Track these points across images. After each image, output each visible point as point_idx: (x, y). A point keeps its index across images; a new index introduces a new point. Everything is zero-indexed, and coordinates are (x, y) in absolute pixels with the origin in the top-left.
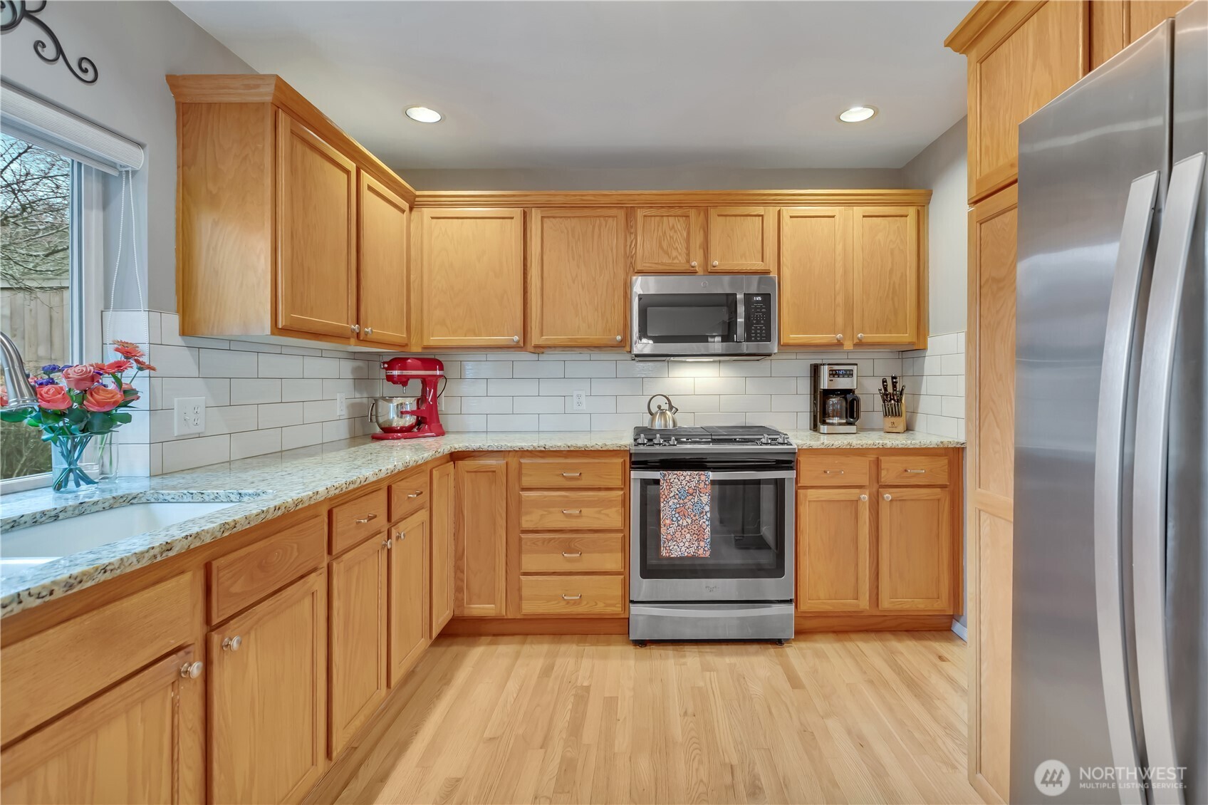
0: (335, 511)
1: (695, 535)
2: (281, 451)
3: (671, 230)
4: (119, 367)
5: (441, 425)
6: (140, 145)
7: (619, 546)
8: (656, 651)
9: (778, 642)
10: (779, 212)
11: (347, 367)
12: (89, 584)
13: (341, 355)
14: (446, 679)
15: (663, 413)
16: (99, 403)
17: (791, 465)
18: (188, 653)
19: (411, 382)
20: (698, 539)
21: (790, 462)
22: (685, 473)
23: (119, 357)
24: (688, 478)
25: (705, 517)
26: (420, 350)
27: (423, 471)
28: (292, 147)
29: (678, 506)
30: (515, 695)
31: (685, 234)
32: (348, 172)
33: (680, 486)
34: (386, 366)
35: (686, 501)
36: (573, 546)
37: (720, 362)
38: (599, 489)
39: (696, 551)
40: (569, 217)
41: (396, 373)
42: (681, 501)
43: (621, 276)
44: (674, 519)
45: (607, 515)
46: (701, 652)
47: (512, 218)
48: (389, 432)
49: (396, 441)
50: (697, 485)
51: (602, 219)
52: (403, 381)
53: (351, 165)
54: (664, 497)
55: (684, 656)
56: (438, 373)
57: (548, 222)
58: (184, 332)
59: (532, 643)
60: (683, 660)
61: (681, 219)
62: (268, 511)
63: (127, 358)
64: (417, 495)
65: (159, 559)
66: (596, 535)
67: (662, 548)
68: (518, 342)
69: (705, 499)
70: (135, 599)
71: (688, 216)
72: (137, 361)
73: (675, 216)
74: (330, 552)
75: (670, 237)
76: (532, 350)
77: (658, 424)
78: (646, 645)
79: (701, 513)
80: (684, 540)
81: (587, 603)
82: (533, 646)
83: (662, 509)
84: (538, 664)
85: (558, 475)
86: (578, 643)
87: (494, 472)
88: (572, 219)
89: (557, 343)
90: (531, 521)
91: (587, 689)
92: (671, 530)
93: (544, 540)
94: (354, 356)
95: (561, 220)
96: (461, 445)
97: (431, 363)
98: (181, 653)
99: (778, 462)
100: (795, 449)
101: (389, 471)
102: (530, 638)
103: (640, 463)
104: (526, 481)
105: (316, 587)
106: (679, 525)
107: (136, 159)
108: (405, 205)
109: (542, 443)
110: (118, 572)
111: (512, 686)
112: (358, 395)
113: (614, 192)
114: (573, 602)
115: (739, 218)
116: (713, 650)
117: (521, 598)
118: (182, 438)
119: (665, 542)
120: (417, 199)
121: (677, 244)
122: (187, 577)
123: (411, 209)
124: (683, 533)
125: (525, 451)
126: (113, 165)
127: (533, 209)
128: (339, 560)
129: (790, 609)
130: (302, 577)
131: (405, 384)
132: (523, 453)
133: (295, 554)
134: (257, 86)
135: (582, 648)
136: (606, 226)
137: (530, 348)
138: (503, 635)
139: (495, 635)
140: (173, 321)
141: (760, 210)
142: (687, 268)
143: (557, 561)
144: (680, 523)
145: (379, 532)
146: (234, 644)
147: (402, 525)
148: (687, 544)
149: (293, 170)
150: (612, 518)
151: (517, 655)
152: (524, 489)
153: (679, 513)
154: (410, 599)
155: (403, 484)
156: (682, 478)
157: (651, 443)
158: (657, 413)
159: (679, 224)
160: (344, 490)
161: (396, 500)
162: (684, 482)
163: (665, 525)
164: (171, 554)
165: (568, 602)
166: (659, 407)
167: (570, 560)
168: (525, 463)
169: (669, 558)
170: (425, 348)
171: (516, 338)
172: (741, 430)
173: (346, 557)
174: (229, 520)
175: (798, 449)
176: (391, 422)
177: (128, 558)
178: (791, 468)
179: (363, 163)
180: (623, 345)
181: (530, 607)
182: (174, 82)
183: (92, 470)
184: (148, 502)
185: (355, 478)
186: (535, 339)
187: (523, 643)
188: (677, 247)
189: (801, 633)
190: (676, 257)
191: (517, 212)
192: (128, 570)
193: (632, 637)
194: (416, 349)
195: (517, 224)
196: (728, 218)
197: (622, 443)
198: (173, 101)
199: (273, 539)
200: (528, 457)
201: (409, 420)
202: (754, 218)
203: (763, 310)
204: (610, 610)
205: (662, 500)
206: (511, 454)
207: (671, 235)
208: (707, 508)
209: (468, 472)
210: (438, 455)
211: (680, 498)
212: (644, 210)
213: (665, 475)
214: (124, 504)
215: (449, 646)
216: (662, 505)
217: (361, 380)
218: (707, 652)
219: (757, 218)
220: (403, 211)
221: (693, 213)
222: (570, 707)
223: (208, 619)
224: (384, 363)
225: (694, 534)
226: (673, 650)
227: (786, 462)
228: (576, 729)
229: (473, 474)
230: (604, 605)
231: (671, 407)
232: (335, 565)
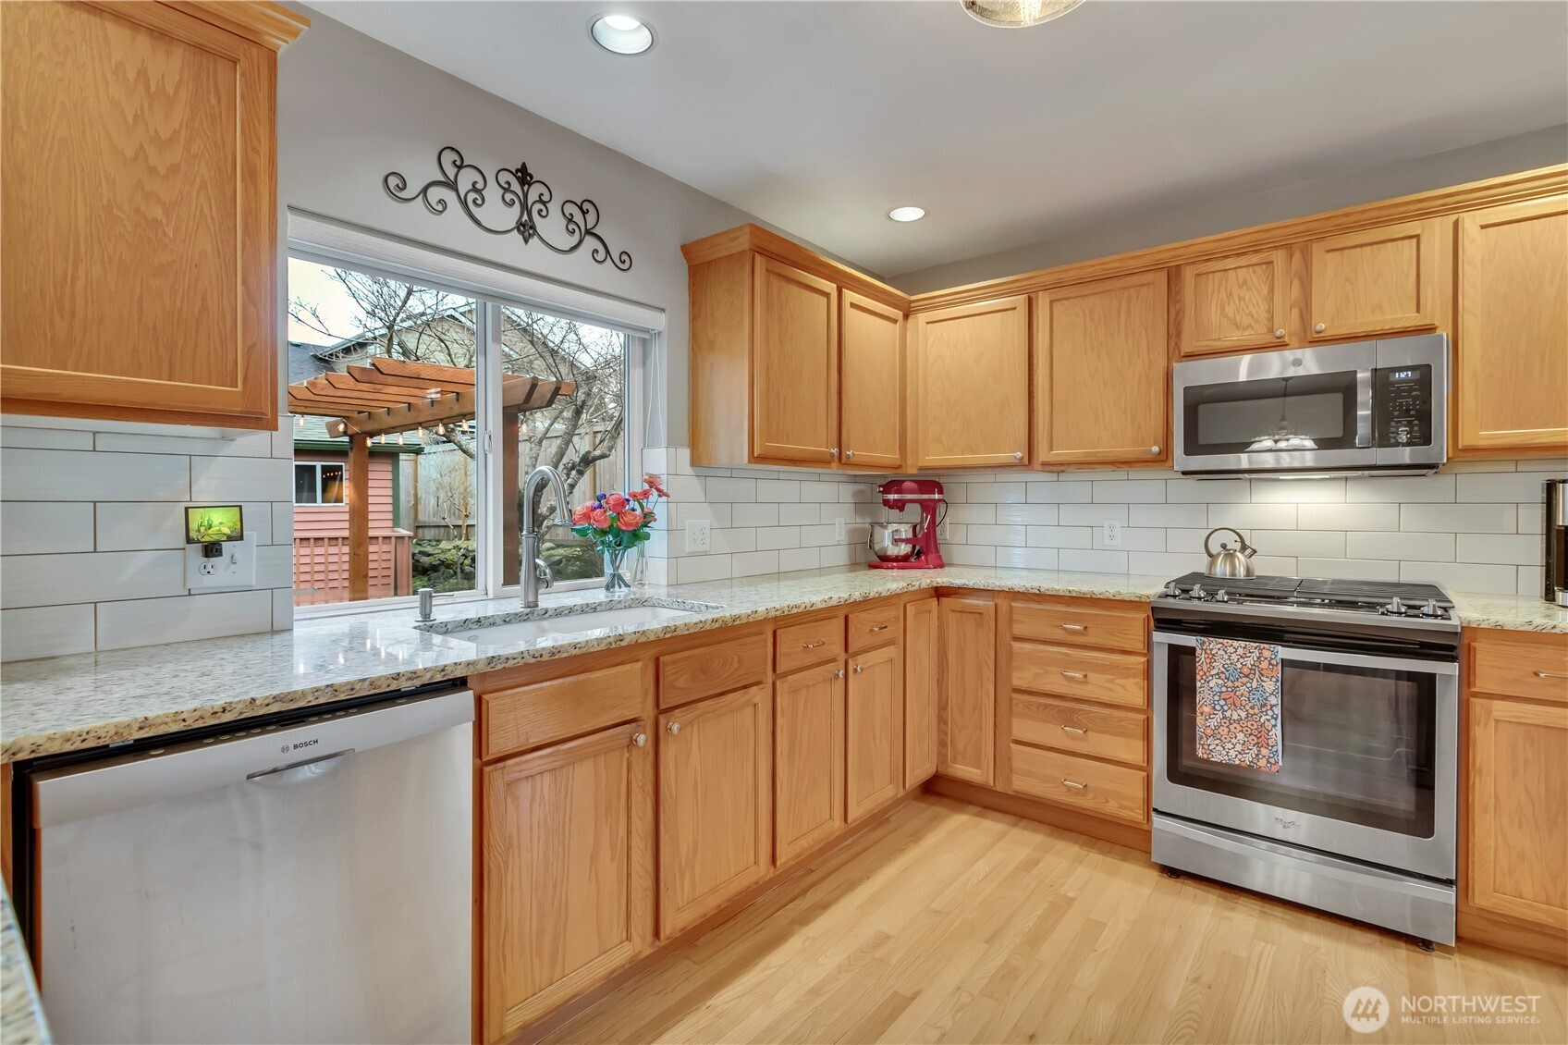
0: (779, 632)
1: (1252, 737)
2: (779, 573)
3: (1241, 287)
4: (646, 494)
5: (940, 557)
6: (663, 310)
7: (1140, 731)
8: (1190, 889)
9: (1425, 945)
10: (1456, 224)
11: (846, 492)
12: (565, 655)
13: (842, 479)
14: (916, 837)
15: (1230, 555)
16: (626, 524)
17: (1453, 654)
18: (639, 726)
19: (908, 506)
20: (1258, 743)
21: (1452, 648)
22: (1236, 643)
23: (646, 487)
24: (1240, 651)
25: (1270, 713)
26: (915, 472)
27: (894, 604)
28: (768, 284)
29: (1224, 689)
30: (980, 878)
31: (1265, 290)
32: (827, 295)
33: (1228, 662)
34: (881, 489)
35: (1236, 684)
36: (1076, 719)
37: (1346, 479)
38: (1111, 650)
39: (1255, 761)
40: (1086, 296)
41: (891, 497)
42: (1230, 684)
43: (1162, 363)
44: (1218, 707)
45: (1124, 687)
46: (1265, 913)
47: (1014, 309)
48: (884, 561)
49: (890, 570)
50: (1257, 664)
51: (1132, 290)
52: (900, 505)
53: (830, 287)
54: (1201, 673)
55: (1233, 910)
56: (937, 496)
57: (1058, 307)
58: (695, 462)
59: (1024, 828)
60: (1227, 914)
61: (1258, 269)
62: (705, 622)
63: (651, 487)
64: (880, 629)
65: (614, 646)
66: (1106, 711)
67: (1198, 746)
68: (1022, 459)
69: (1270, 686)
70: (599, 674)
71: (1272, 262)
72: (658, 490)
73: (1248, 266)
74: (774, 670)
75: (1240, 298)
76: (1040, 468)
77: (1222, 569)
78: (1178, 877)
79: (1263, 706)
80: (1234, 741)
81: (1095, 797)
82: (1025, 832)
83: (1198, 690)
84: (1023, 853)
85: (1057, 626)
86: (1083, 845)
87: (981, 614)
88: (1090, 297)
89: (1070, 459)
90: (1024, 679)
91: (1071, 901)
92: (1213, 723)
93: (1039, 705)
94: (855, 480)
95: (1075, 301)
96: (944, 580)
97: (929, 484)
98: (634, 725)
99: (1423, 645)
100: (1457, 626)
101: (842, 600)
102: (1024, 822)
103: (1166, 620)
104: (1018, 629)
105: (756, 700)
106: (1225, 718)
107: (658, 321)
108: (898, 314)
109: (1036, 585)
110: (584, 650)
111: (982, 867)
112: (859, 520)
113: (1148, 251)
114: (1076, 791)
115: (1368, 248)
116: (1287, 917)
117: (1011, 771)
118: (691, 555)
119: (1201, 737)
120: (912, 305)
121: (1251, 307)
122: (638, 665)
123: (906, 317)
124: (1232, 730)
125: (1015, 592)
126: (646, 331)
127: (1040, 293)
128: (784, 679)
129: (1448, 896)
130: (745, 687)
131: (902, 509)
132: (1013, 595)
133: (736, 665)
134: (737, 238)
135: (1085, 853)
136: (1138, 298)
137: (1036, 464)
138: (1031, 819)
139: (985, 807)
140: (685, 454)
141: (1413, 227)
142: (1270, 340)
143: (1053, 734)
144: (1228, 714)
145: (833, 660)
146: (675, 728)
147: (861, 659)
148: (1239, 747)
149: (769, 307)
150: (1131, 691)
151: (1002, 836)
152: (1017, 639)
153: (1225, 700)
154: (874, 738)
155: (863, 615)
156: (1231, 650)
157: (1186, 596)
158: (1219, 554)
159: (1256, 278)
160: (786, 613)
161: (853, 631)
162: (1234, 657)
163: (1202, 714)
164: (623, 644)
165: (1069, 789)
166: (1224, 546)
167: (1074, 737)
168: (1016, 607)
169: (1208, 761)
170: (921, 469)
171: (1019, 455)
172: (1365, 588)
173: (790, 678)
174: (671, 624)
175: (1462, 628)
176: (886, 549)
177: (591, 641)
178: (1453, 659)
179: (843, 281)
180: (1164, 457)
181: (1021, 784)
182: (687, 250)
183: (627, 577)
184: (654, 606)
185: (800, 602)
186: (1042, 454)
187: (1014, 825)
188: (1251, 312)
189: (1467, 942)
190: (1250, 326)
191: (1020, 300)
192: (592, 650)
193: (1155, 859)
194: (912, 470)
195: (1022, 313)
196: (1347, 252)
197: (1142, 593)
198: (686, 266)
199: (714, 648)
200: (1021, 600)
201: (904, 549)
202: (1400, 243)
203: (1414, 393)
204: (1126, 814)
205: (1198, 677)
206: (1001, 594)
207: (1242, 295)
208: (1273, 700)
209: (952, 611)
210: (910, 588)
211: (1228, 679)
212: (1195, 267)
213: (1204, 642)
214: (639, 605)
215: (934, 804)
216: (1198, 684)
217: (861, 505)
218: (1275, 916)
219: (1407, 241)
220: (895, 321)
221: (1278, 257)
222: (1040, 912)
223: (657, 704)
224: (880, 486)
225: (1251, 734)
226: (1219, 896)
227: (1444, 647)
228: (1035, 939)
229: (959, 614)
230: (1117, 805)
231: (1244, 547)
232: (778, 683)
